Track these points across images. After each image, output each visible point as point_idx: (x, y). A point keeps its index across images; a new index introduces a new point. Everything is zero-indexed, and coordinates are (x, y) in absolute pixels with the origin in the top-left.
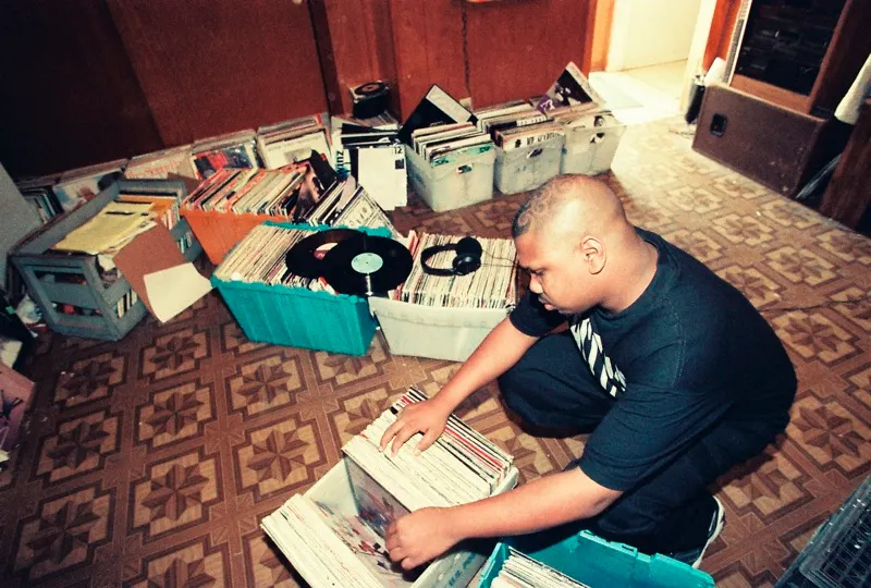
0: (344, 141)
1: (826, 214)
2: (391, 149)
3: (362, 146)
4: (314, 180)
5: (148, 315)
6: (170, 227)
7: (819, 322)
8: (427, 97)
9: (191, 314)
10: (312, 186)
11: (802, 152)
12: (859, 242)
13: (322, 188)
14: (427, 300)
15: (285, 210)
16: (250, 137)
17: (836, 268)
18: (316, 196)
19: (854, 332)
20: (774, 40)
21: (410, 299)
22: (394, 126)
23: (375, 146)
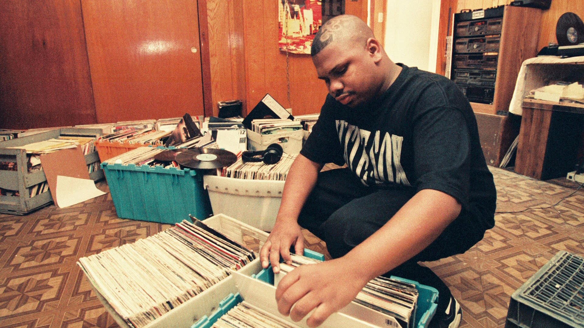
0: (210, 126)
1: (521, 173)
2: (239, 131)
3: (220, 129)
4: (184, 128)
5: (52, 203)
6: (86, 154)
7: (523, 218)
8: (263, 101)
9: (82, 205)
10: (182, 132)
11: (496, 136)
12: (545, 185)
13: (189, 136)
14: (242, 176)
15: (162, 142)
16: (152, 122)
17: (531, 195)
18: (184, 138)
19: (549, 224)
20: (467, 79)
21: (232, 175)
22: (242, 120)
23: (228, 129)
